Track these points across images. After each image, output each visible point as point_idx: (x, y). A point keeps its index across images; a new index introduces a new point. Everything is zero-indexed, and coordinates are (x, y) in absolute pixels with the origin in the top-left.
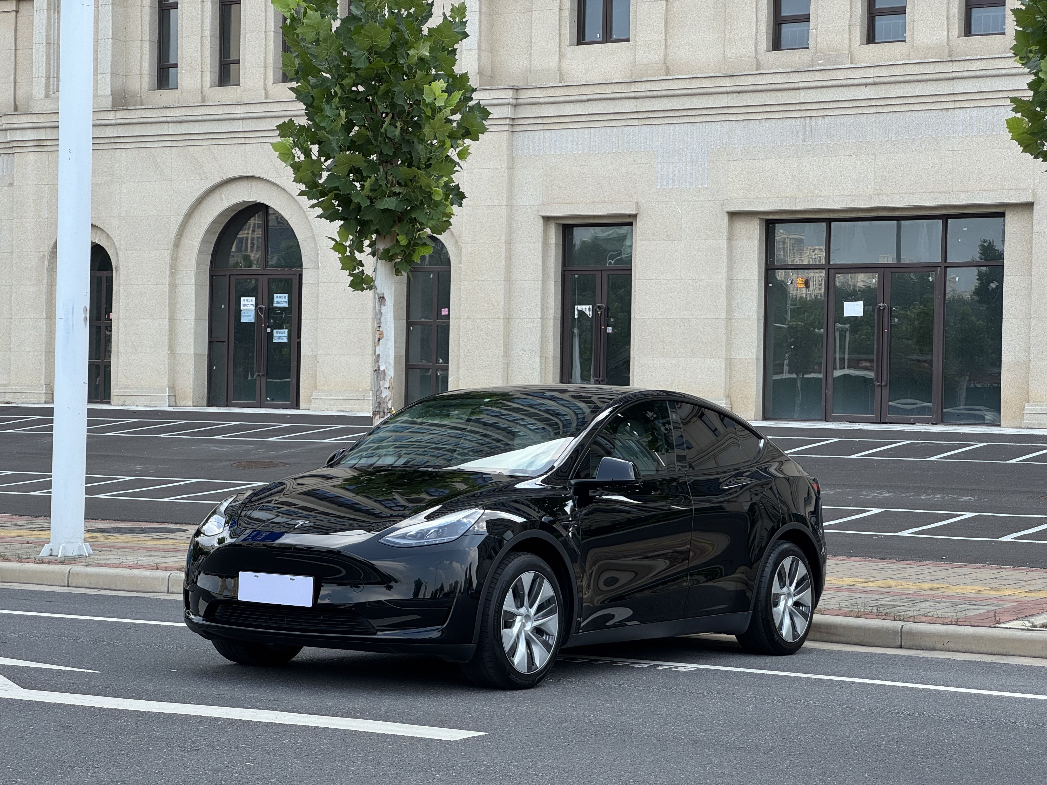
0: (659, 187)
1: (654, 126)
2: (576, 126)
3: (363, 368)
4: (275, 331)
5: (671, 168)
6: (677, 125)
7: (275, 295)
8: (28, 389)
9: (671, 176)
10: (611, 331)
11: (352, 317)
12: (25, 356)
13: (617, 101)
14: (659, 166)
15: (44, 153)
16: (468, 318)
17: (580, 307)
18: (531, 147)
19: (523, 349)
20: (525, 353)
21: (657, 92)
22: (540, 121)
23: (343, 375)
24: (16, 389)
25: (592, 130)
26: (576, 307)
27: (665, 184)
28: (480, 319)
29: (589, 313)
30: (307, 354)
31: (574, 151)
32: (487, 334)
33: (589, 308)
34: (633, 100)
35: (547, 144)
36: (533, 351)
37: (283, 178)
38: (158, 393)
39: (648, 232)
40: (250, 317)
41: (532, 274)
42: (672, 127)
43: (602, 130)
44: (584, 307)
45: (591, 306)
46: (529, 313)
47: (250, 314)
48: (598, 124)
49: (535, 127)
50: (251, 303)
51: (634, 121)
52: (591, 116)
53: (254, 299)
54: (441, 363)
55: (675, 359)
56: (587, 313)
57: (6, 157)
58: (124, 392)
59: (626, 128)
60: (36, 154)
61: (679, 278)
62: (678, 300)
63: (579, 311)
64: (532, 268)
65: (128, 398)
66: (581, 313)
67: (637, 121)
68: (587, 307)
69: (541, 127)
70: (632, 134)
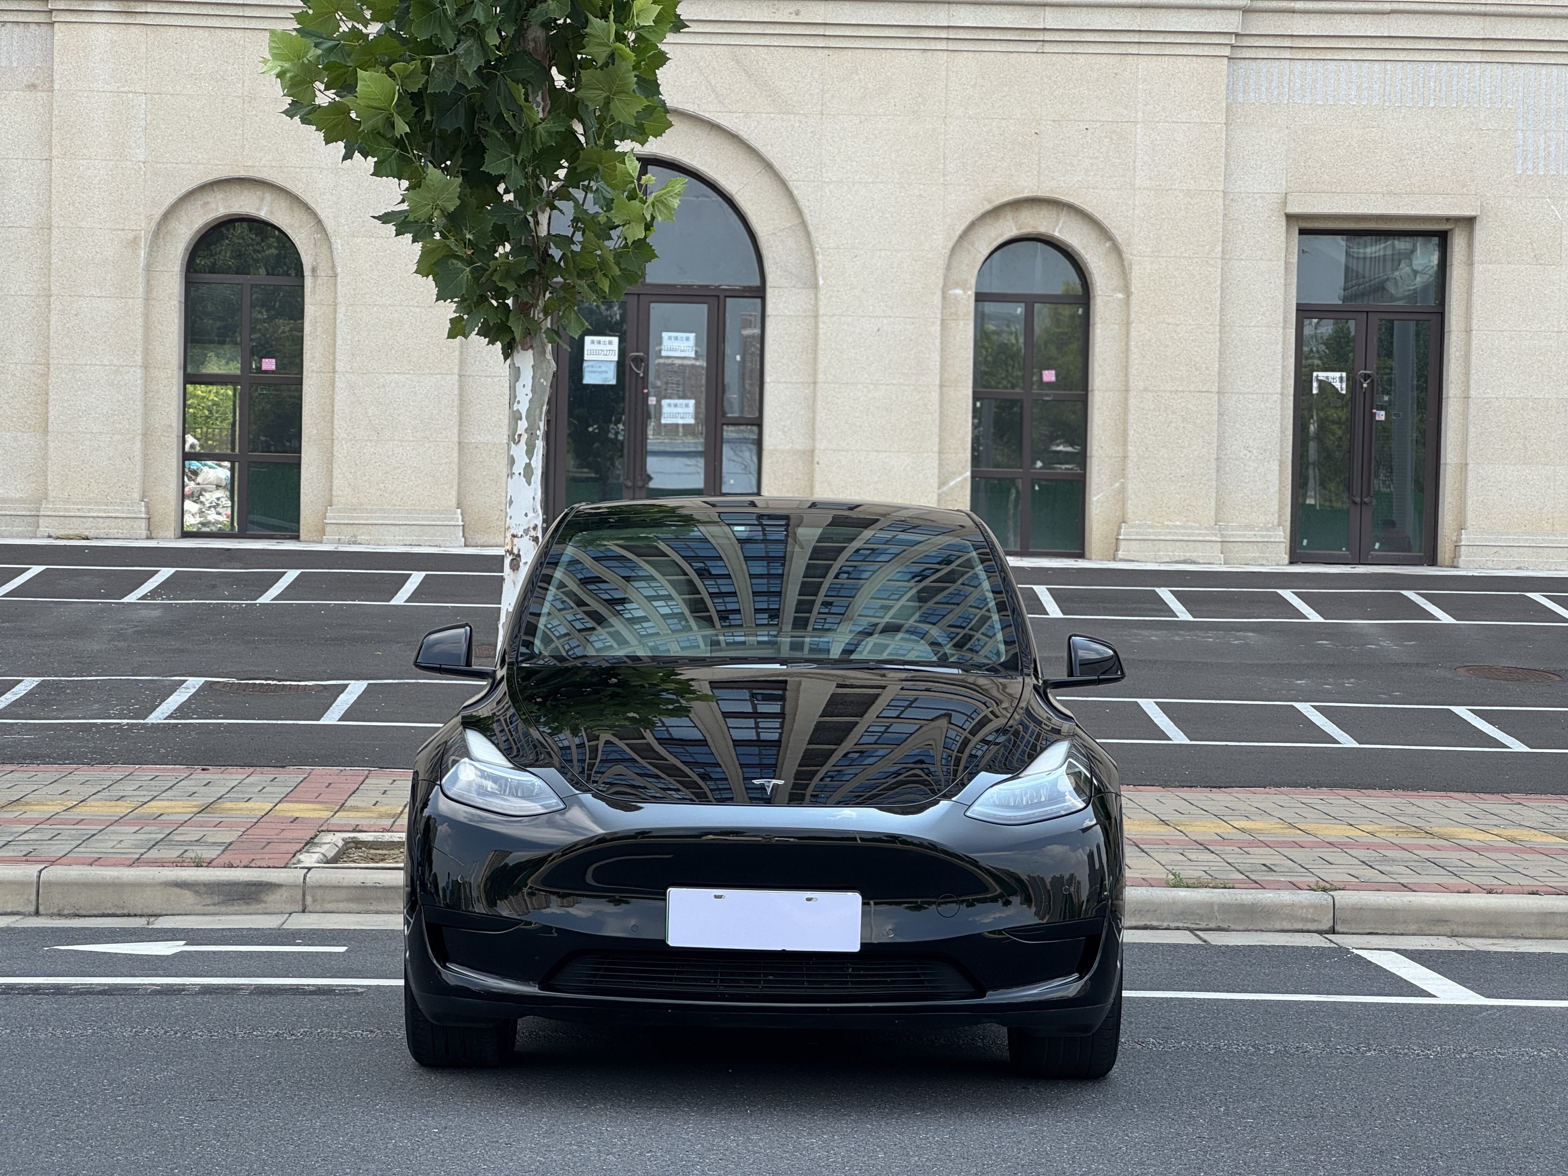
0: (1519, 172)
1: (1510, 66)
2: (1358, 55)
3: (921, 476)
4: (665, 402)
5: (1542, 141)
6: (1554, 67)
7: (665, 335)
8: (100, 511)
9: (1542, 154)
10: (1383, 418)
11: (895, 382)
12: (87, 443)
13: (1447, 18)
14: (1520, 134)
15: (133, 29)
16: (1146, 390)
17: (1322, 375)
18: (1263, 88)
19: (1246, 448)
20: (1249, 454)
21: (1528, 8)
22: (1287, 43)
23: (875, 489)
24: (66, 510)
25: (1389, 66)
26: (1315, 374)
27: (1530, 167)
28: (1171, 392)
29: (1341, 387)
30: (780, 447)
31: (1351, 100)
32: (1184, 420)
33: (1341, 378)
34: (1477, 18)
35: (1298, 85)
36: (1265, 451)
37: (735, 115)
38: (439, 520)
39: (1497, 248)
40: (605, 375)
41: (1264, 314)
42: (1544, 70)
43: (1410, 66)
44: (1331, 375)
45: (1344, 374)
46: (1258, 384)
47: (604, 369)
48: (1402, 56)
49: (1275, 54)
50: (609, 347)
51: (1474, 54)
52: (1391, 40)
53: (615, 340)
54: (1041, 468)
55: (1547, 467)
56: (1337, 385)
57: (18, 29)
58: (353, 518)
59: (1456, 67)
60: (113, 30)
61: (1556, 329)
62: (1554, 368)
63: (1320, 382)
64: (1264, 304)
65: (364, 529)
66: (1325, 385)
67: (1479, 55)
68: (1337, 375)
69: (1287, 54)
70: (1467, 76)
